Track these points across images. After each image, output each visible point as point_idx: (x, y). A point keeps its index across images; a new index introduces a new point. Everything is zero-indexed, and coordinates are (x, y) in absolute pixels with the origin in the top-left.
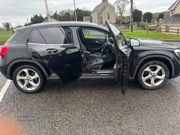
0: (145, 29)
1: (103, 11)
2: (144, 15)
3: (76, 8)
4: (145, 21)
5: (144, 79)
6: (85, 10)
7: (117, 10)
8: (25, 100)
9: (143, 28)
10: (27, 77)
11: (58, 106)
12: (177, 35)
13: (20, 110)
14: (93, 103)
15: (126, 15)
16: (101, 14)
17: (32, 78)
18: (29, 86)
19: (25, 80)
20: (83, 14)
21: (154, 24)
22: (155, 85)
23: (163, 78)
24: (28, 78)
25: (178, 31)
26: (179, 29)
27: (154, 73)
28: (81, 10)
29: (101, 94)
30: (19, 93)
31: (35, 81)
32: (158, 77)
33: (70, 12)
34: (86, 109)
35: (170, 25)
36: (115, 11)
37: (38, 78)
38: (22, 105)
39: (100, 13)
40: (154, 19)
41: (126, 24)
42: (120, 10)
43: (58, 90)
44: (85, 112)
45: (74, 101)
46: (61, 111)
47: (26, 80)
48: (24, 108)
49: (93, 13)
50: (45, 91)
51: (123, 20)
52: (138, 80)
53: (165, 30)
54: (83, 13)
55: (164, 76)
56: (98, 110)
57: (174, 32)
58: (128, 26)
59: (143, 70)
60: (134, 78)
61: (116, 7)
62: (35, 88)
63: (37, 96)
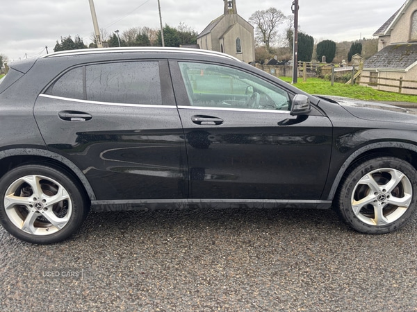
0: (323, 78)
1: (225, 33)
2: (318, 45)
3: (164, 26)
4: (319, 59)
5: (357, 205)
6: (185, 31)
7: (257, 34)
8: (27, 267)
9: (319, 74)
10: (35, 199)
11: (122, 286)
12: (399, 93)
13: (11, 299)
14: (223, 275)
15: (277, 44)
16: (221, 41)
17: (51, 200)
18: (41, 222)
19: (29, 207)
20: (180, 40)
21: (342, 66)
22: (384, 222)
23: (406, 202)
24: (37, 202)
25: (401, 84)
26: (403, 79)
27: (384, 190)
28: (175, 30)
29: (241, 247)
30: (10, 242)
31: (59, 209)
32: (393, 200)
33: (149, 35)
34: (206, 295)
35: (380, 69)
36: (253, 35)
37: (66, 202)
38: (17, 282)
39: (219, 37)
40: (339, 56)
41: (279, 64)
42: (264, 34)
43: (123, 233)
44: (203, 306)
45: (169, 268)
46: (133, 301)
47: (31, 206)
48: (22, 291)
49: (204, 39)
50: (87, 237)
51: (271, 55)
52: (341, 207)
53: (367, 80)
54: (179, 36)
55: (408, 196)
56: (239, 300)
57: (391, 86)
58: (284, 69)
59: (355, 181)
60: (331, 202)
61: (255, 26)
62: (56, 230)
63: (62, 251)
